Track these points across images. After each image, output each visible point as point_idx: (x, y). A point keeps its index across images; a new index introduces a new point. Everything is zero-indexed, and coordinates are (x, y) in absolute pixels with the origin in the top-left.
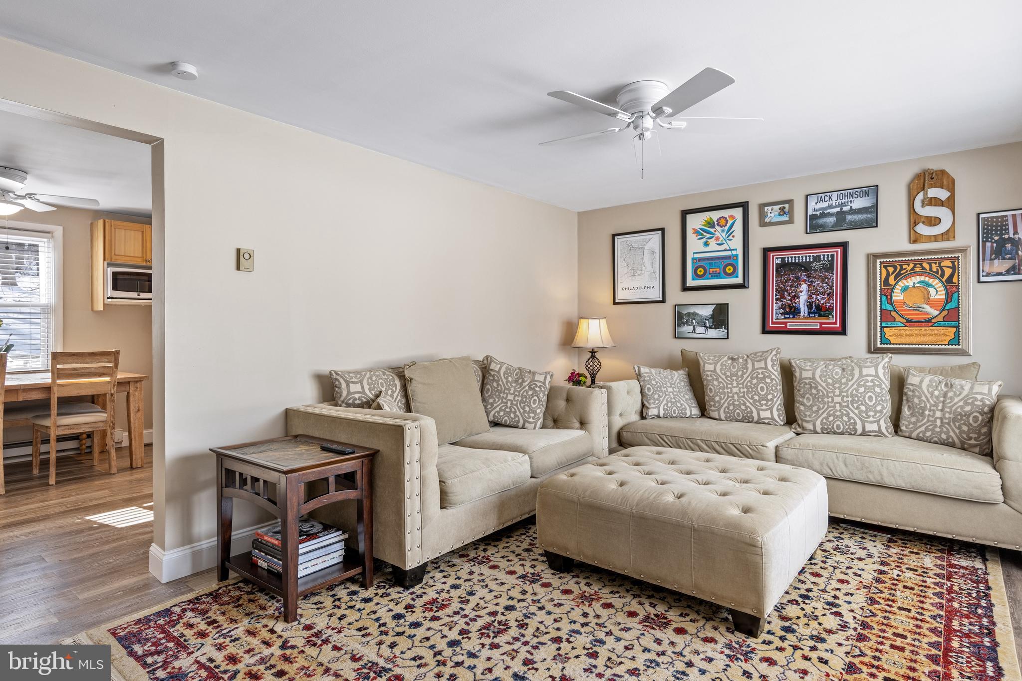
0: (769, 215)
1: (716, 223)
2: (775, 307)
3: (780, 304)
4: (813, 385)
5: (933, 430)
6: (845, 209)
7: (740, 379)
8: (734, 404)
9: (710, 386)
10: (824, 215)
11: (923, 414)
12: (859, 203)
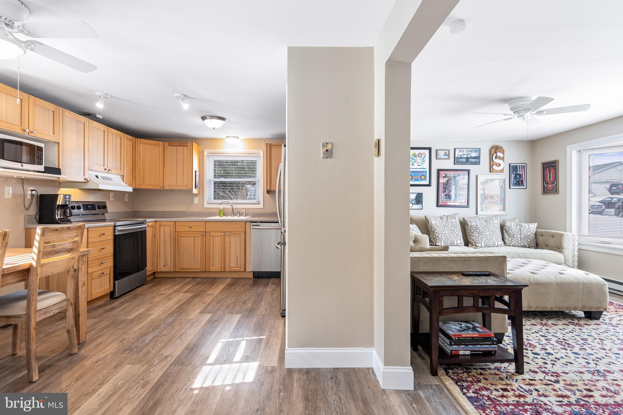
0: (440, 155)
1: (417, 155)
2: (442, 195)
3: (444, 194)
4: (477, 228)
5: (518, 242)
6: (469, 156)
7: (447, 227)
8: (447, 238)
9: (436, 231)
10: (461, 158)
11: (513, 237)
12: (474, 155)
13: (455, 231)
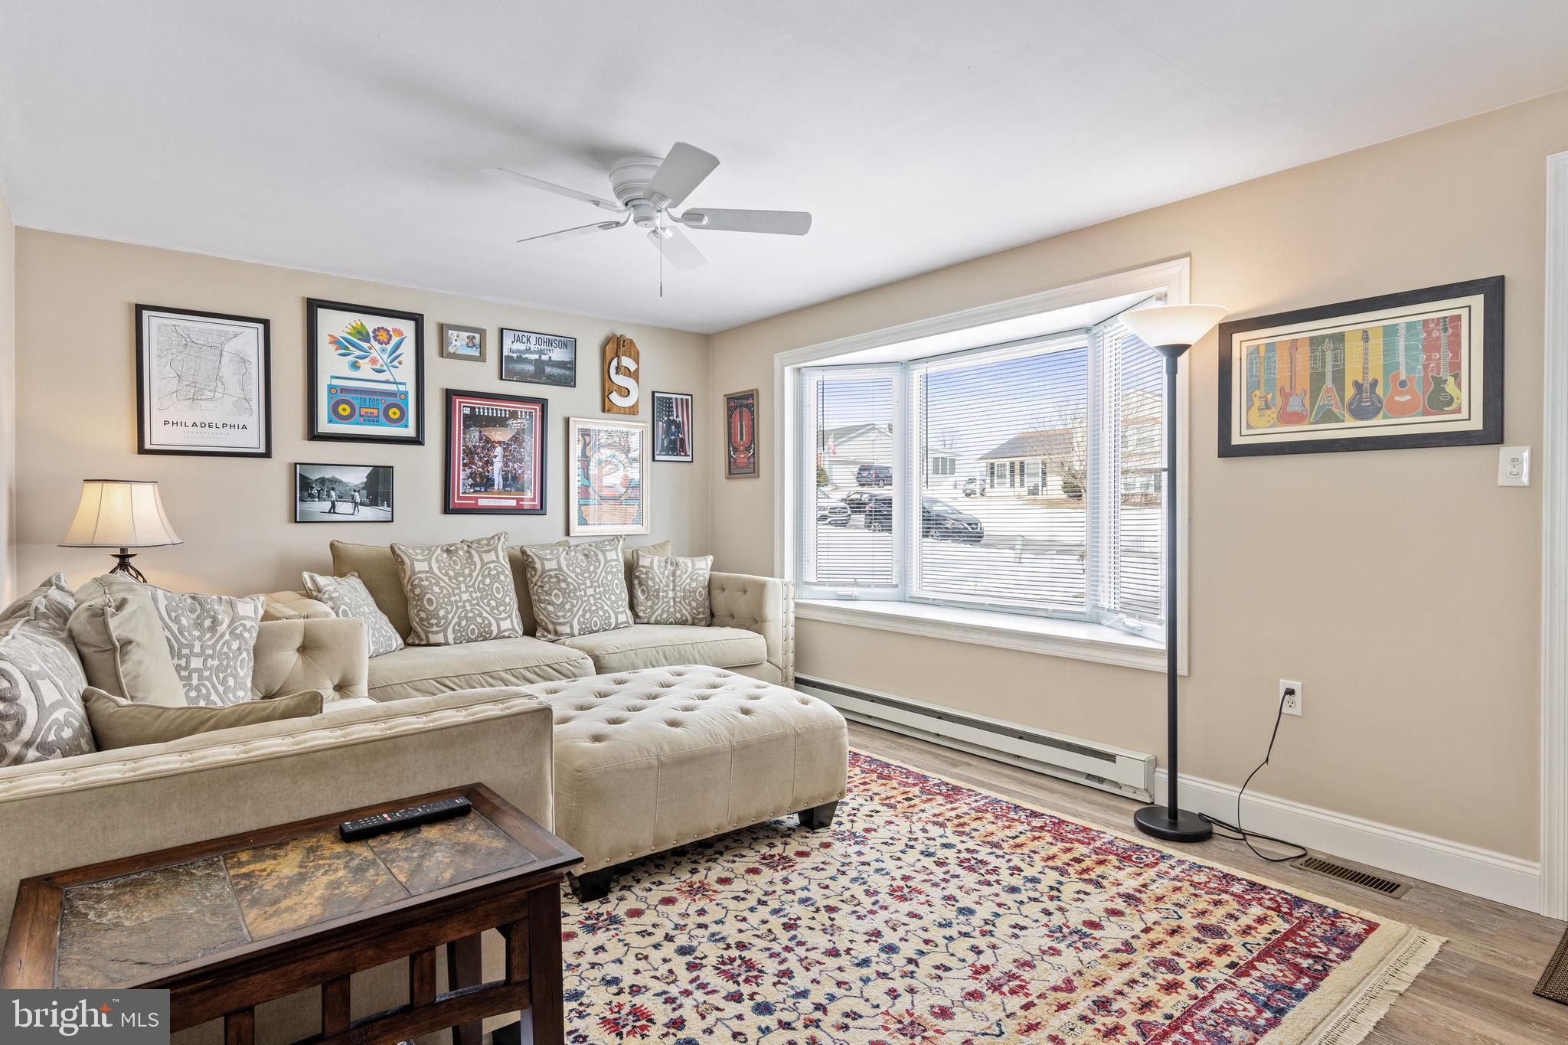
0: (454, 343)
1: (371, 335)
2: (461, 475)
3: (468, 471)
4: (561, 577)
5: (668, 611)
6: (545, 358)
7: (468, 579)
8: (466, 617)
9: (428, 596)
10: (521, 360)
11: (657, 597)
12: (558, 355)
13: (492, 592)
